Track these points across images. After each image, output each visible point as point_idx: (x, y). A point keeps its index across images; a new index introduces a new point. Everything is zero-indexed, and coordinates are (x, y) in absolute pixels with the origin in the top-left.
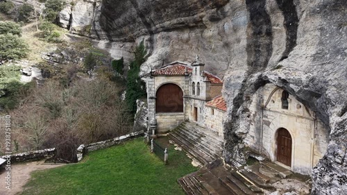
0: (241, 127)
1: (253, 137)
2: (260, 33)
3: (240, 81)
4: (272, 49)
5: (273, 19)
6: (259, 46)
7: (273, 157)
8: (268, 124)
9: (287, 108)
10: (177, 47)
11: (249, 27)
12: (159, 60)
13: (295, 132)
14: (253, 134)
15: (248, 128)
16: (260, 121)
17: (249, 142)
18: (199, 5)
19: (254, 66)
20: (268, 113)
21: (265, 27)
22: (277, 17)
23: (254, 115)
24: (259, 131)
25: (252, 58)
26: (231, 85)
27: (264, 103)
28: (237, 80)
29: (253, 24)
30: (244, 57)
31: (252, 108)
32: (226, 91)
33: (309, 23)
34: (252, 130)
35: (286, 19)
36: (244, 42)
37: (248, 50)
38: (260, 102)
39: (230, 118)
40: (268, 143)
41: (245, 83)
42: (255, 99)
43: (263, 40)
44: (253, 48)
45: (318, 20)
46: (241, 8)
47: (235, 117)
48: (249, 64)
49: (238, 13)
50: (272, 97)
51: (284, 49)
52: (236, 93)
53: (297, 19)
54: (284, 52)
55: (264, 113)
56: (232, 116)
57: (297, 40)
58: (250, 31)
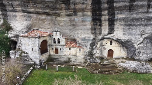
0: (95, 51)
2: (96, 25)
3: (92, 38)
4: (101, 30)
5: (103, 22)
6: (96, 28)
7: (107, 57)
8: (105, 49)
9: (112, 44)
10: (35, 22)
11: (91, 22)
12: (26, 28)
13: (115, 50)
14: (99, 53)
15: (97, 51)
16: (102, 49)
17: (97, 55)
18: (64, 9)
19: (94, 34)
20: (105, 46)
21: (98, 24)
22: (106, 22)
23: (99, 48)
24: (101, 51)
25: (93, 32)
26: (86, 40)
27: (103, 44)
28: (89, 38)
29: (93, 22)
30: (89, 31)
31: (98, 46)
32: (83, 41)
33: (119, 27)
34: (98, 51)
35: (109, 23)
36: (89, 26)
37: (91, 29)
38: (101, 44)
39: (90, 50)
40: (105, 54)
41: (94, 39)
42: (99, 43)
43: (98, 27)
44: (93, 29)
45: (123, 27)
46: (89, 16)
47: (92, 49)
48: (92, 33)
49: (87, 17)
50: (106, 43)
51: (108, 30)
52: (90, 42)
53: (114, 24)
54: (108, 32)
55: (104, 46)
56: (91, 49)
57: (115, 29)
58: (92, 24)
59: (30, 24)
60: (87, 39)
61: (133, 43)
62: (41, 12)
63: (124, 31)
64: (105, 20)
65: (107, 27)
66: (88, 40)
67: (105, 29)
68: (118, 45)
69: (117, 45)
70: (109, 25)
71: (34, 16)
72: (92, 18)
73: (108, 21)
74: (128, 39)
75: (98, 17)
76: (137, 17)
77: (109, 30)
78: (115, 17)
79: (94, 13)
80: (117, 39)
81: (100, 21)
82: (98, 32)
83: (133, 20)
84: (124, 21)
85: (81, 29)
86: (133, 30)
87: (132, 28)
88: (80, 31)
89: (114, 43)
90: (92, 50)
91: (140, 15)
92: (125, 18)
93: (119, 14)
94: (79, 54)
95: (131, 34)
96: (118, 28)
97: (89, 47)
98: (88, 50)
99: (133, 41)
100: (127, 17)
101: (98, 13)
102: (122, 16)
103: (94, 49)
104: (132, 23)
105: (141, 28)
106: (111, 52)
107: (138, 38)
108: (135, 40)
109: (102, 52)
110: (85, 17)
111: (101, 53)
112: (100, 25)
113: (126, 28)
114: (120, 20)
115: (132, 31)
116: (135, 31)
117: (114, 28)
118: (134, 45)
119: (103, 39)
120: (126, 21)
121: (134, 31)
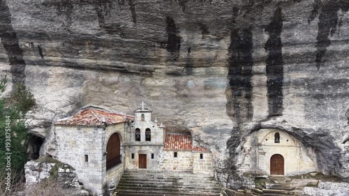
0: (239, 159)
1: (249, 165)
2: (239, 95)
3: (231, 128)
4: (252, 107)
5: (255, 90)
6: (238, 104)
7: (268, 172)
8: (264, 153)
9: (279, 142)
10: (93, 88)
11: (227, 90)
13: (286, 155)
14: (247, 163)
15: (244, 160)
16: (255, 153)
17: (243, 169)
20: (263, 147)
21: (244, 93)
22: (261, 90)
23: (249, 150)
24: (255, 159)
25: (233, 112)
26: (217, 131)
27: (259, 141)
28: (225, 127)
29: (232, 89)
30: (223, 109)
31: (247, 146)
32: (208, 135)
33: (295, 100)
34: (247, 160)
35: (268, 92)
36: (223, 99)
37: (228, 105)
38: (254, 141)
39: (228, 156)
40: (265, 166)
41: (237, 129)
42: (249, 139)
43: (242, 101)
44: (232, 105)
45: (302, 100)
46: (221, 76)
47: (233, 154)
48: (229, 115)
49: (217, 78)
50: (266, 138)
51: (267, 109)
52: (228, 137)
53: (282, 95)
54: (269, 111)
55: (260, 147)
56: (230, 153)
57: (284, 106)
58: (230, 93)
59: (80, 95)
60: (218, 128)
61: (333, 138)
62: (109, 66)
63: (306, 110)
64: (260, 85)
65: (266, 100)
66: (223, 132)
67: (260, 105)
68: (293, 144)
69: (291, 142)
70: (270, 97)
71: (92, 75)
72: (228, 81)
73: (267, 86)
74: (320, 129)
75: (242, 78)
76: (335, 78)
77: (269, 107)
78: (282, 78)
79: (233, 68)
80: (294, 128)
81: (249, 86)
82: (243, 112)
83: (326, 84)
84: (305, 88)
85: (203, 106)
86: (329, 108)
87: (325, 102)
88: (199, 109)
89: (283, 137)
90: (234, 157)
91: (341, 74)
92: (307, 80)
93: (292, 70)
94: (199, 167)
95: (324, 116)
96: (291, 103)
97: (224, 148)
98: (223, 156)
99: (332, 134)
100: (312, 77)
101: (243, 68)
102: (300, 77)
103: (237, 154)
104: (325, 92)
105: (346, 103)
106: (277, 162)
107: (341, 125)
108: (336, 130)
109: (256, 162)
110: (211, 78)
111: (254, 163)
112: (249, 97)
113: (311, 103)
114: (297, 84)
115: (326, 109)
116: (334, 110)
117: (281, 104)
118: (334, 142)
119: (258, 128)
120: (309, 87)
121: (330, 110)
